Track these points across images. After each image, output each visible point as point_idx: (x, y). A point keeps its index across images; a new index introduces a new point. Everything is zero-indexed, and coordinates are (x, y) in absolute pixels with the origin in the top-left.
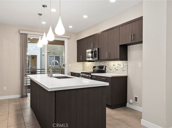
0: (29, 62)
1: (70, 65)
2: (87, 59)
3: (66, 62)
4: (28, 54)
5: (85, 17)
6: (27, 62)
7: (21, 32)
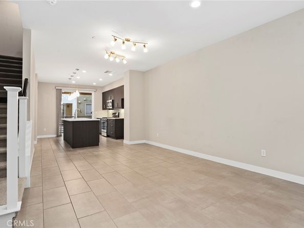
0: (63, 110)
1: (96, 112)
2: (108, 108)
3: (93, 110)
4: (62, 103)
5: (101, 80)
6: (62, 111)
7: (57, 88)
